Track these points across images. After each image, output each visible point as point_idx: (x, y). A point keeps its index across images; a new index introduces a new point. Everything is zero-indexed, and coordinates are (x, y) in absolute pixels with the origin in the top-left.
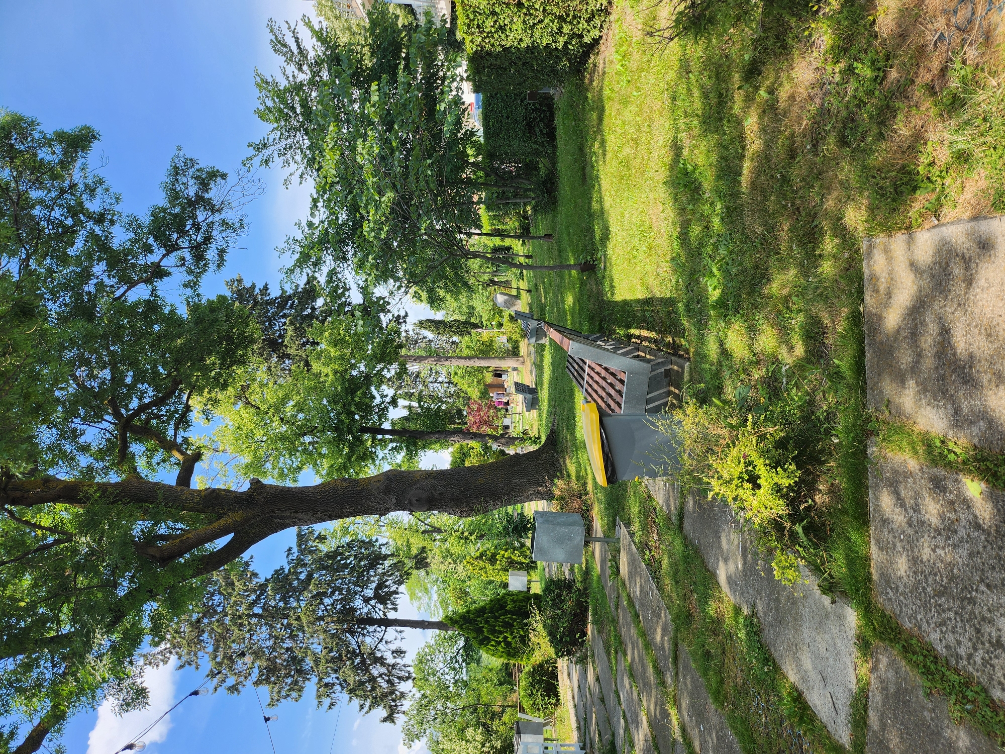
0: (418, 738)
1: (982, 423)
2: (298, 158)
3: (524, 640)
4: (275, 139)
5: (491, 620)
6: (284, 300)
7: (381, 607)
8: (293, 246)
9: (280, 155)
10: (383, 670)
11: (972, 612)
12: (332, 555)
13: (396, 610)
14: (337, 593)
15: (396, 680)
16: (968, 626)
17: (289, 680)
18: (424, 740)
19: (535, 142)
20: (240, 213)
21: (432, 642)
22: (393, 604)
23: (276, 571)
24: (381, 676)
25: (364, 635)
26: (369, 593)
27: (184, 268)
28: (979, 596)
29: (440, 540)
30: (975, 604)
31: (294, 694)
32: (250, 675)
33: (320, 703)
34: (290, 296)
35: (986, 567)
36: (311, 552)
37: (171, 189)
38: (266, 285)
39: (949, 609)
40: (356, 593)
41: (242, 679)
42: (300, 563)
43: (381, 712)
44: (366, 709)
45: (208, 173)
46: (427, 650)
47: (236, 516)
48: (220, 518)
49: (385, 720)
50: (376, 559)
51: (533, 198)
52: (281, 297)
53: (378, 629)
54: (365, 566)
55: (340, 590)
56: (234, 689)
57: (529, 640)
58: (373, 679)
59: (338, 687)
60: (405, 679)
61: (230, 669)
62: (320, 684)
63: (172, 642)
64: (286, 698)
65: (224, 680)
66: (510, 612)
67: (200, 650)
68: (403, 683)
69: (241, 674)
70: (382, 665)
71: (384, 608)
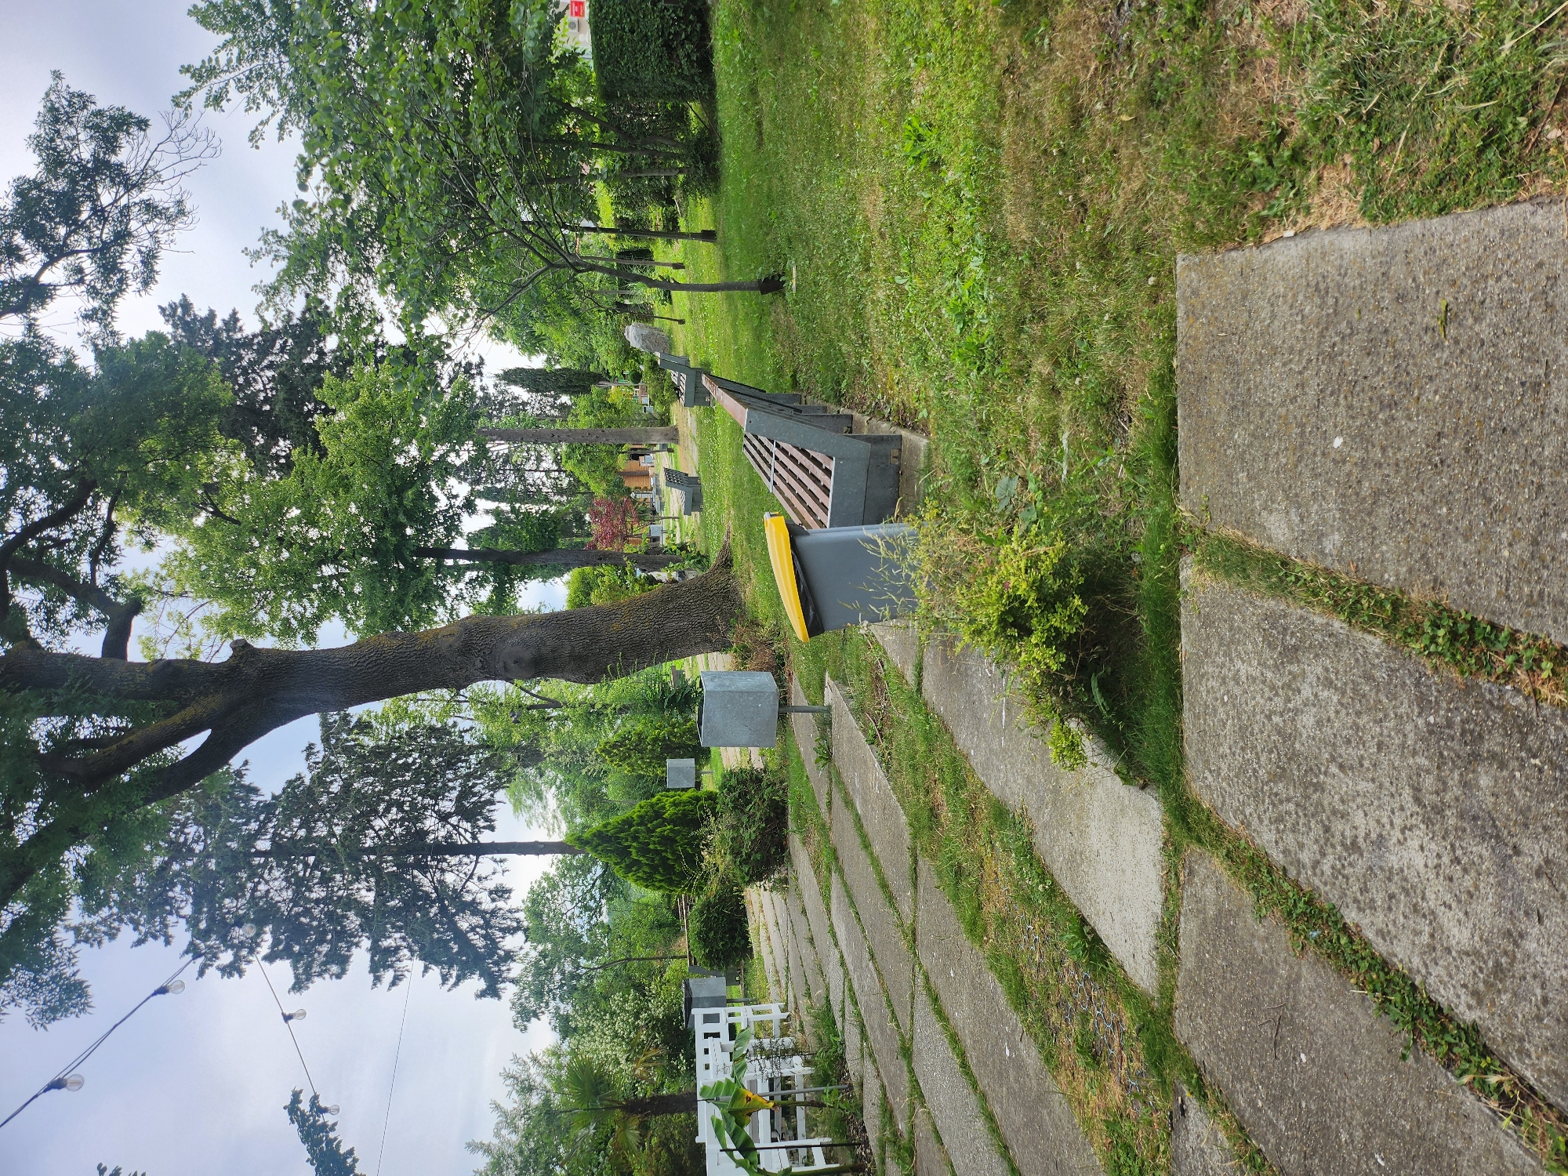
0: (536, 1015)
1: (1337, 537)
2: (274, 93)
3: (694, 860)
4: (229, 61)
5: (641, 836)
6: (268, 337)
7: (467, 825)
8: (275, 247)
9: (241, 88)
10: (477, 920)
11: (1319, 803)
12: (380, 753)
13: (492, 828)
14: (394, 810)
15: (499, 934)
16: (1313, 822)
17: (325, 948)
18: (546, 1018)
19: (680, 76)
20: (176, 190)
21: (553, 872)
22: (487, 819)
23: (290, 783)
25: (443, 871)
26: (447, 806)
27: (83, 288)
28: (1329, 780)
29: (556, 718)
30: (1323, 791)
31: (334, 969)
32: (258, 945)
33: (377, 979)
34: (278, 333)
35: (1339, 741)
36: (348, 751)
37: (47, 148)
38: (234, 318)
39: (1288, 800)
40: (425, 808)
41: (244, 952)
42: (329, 768)
43: (476, 983)
44: (452, 981)
45: (112, 118)
46: (545, 884)
47: (214, 702)
48: (183, 707)
49: (482, 994)
50: (455, 754)
51: (681, 171)
52: (262, 334)
53: (466, 860)
54: (438, 765)
55: (400, 805)
56: (232, 969)
57: (702, 859)
58: (460, 936)
59: (406, 952)
60: (513, 931)
61: (224, 939)
62: (375, 949)
63: (121, 905)
64: (320, 975)
65: (215, 957)
66: (671, 821)
67: (171, 913)
68: (509, 937)
69: (242, 945)
70: (473, 914)
71: (473, 827)
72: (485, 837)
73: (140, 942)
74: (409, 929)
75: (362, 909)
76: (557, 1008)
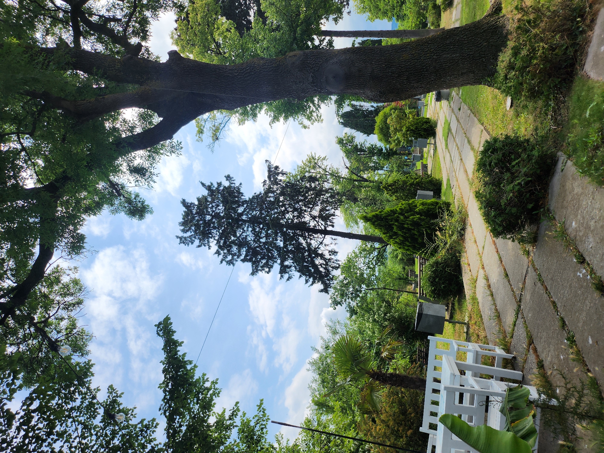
0: (340, 303)
5: (400, 219)
7: (323, 223)
10: (322, 262)
13: (333, 226)
15: (330, 269)
17: (264, 261)
18: (344, 305)
22: (331, 222)
23: (256, 194)
25: (311, 239)
26: (315, 213)
31: (267, 270)
32: (241, 255)
33: (282, 276)
40: (305, 211)
41: (236, 257)
43: (319, 286)
44: (310, 283)
46: (353, 255)
49: (322, 291)
53: (320, 236)
54: (312, 195)
55: (295, 210)
56: (230, 263)
57: (436, 236)
58: (315, 266)
59: (293, 268)
60: (336, 268)
61: (228, 251)
62: (282, 264)
63: (195, 231)
64: (261, 271)
65: (226, 257)
66: (419, 213)
67: (211, 238)
68: (335, 270)
69: (235, 254)
70: (321, 259)
71: (326, 224)
72: (329, 228)
73: (199, 246)
74: (295, 260)
75: (278, 248)
76: (350, 303)
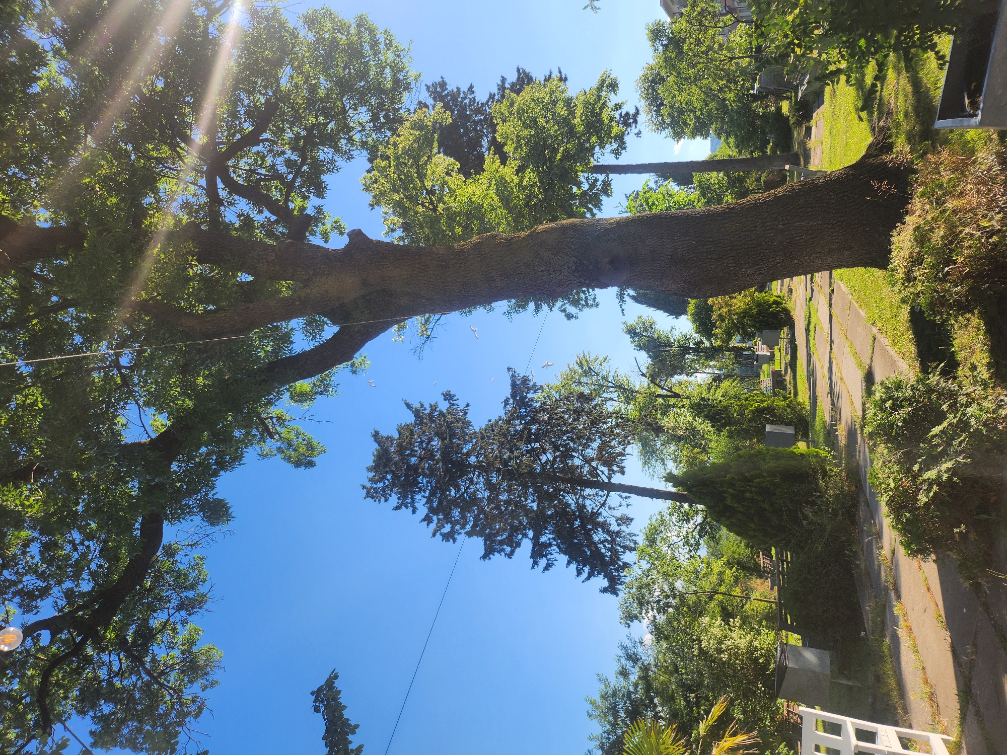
0: (637, 618)
7: (605, 470)
10: (605, 537)
13: (623, 473)
15: (620, 550)
22: (618, 467)
24: (602, 542)
26: (591, 453)
31: (508, 549)
32: (466, 524)
33: (535, 563)
38: (471, 89)
41: (458, 527)
43: (601, 581)
44: (585, 575)
49: (604, 590)
50: (598, 416)
53: (601, 493)
56: (449, 537)
58: (593, 545)
61: (446, 516)
62: (535, 542)
63: (392, 482)
64: (499, 552)
65: (442, 526)
66: (770, 473)
67: (418, 493)
68: (627, 553)
69: (457, 522)
70: (604, 532)
71: (609, 470)
72: (617, 479)
73: (397, 508)
75: (529, 513)
